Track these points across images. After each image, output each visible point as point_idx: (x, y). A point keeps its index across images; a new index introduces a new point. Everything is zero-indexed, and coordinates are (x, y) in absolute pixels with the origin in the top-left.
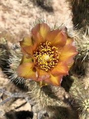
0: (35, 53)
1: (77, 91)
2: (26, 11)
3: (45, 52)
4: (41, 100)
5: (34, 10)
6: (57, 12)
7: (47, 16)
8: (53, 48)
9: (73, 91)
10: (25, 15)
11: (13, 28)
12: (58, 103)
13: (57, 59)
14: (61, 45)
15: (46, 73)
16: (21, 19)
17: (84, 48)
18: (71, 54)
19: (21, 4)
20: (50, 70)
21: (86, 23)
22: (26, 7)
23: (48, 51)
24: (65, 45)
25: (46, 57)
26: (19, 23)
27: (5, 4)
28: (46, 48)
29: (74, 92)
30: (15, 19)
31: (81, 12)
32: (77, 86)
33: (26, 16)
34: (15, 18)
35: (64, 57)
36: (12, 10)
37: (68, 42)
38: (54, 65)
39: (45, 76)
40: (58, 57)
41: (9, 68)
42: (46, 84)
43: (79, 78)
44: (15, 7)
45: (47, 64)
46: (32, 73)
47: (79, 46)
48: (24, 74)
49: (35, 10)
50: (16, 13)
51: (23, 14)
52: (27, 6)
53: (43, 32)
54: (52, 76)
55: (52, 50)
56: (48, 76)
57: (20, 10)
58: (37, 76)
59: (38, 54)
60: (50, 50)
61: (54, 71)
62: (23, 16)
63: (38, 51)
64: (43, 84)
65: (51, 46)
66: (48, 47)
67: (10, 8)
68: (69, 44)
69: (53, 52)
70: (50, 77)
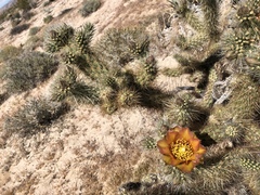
1: (220, 133)
3: (178, 149)
8: (177, 142)
13: (187, 142)
24: (178, 133)
27: (17, 184)
29: (219, 136)
30: (54, 177)
32: (214, 130)
33: (58, 153)
34: (52, 175)
35: (187, 137)
36: (35, 174)
37: (177, 130)
39: (196, 156)
44: (32, 167)
49: (55, 133)
50: (43, 171)
51: (51, 156)
52: (39, 143)
53: (163, 145)
54: (198, 152)
57: (42, 161)
61: (194, 149)
62: (56, 157)
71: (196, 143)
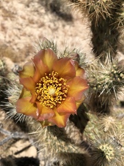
0: (38, 86)
2: (36, 18)
4: (49, 143)
5: (46, 17)
6: (78, 22)
8: (60, 80)
9: (90, 132)
10: (33, 23)
11: (17, 41)
12: (71, 147)
13: (65, 94)
14: (71, 76)
15: (50, 111)
16: (28, 30)
17: (101, 80)
19: (29, 9)
20: (56, 106)
21: (108, 45)
22: (36, 13)
23: (54, 83)
25: (52, 90)
26: (25, 34)
27: (7, 8)
28: (53, 79)
29: (91, 134)
30: (19, 29)
31: (102, 31)
33: (35, 25)
34: (20, 27)
35: (73, 91)
36: (16, 16)
38: (62, 101)
39: (49, 114)
40: (66, 91)
42: (50, 124)
44: (20, 12)
45: (52, 99)
46: (34, 109)
47: (94, 77)
48: (24, 110)
49: (48, 18)
50: (21, 21)
51: (31, 22)
52: (37, 11)
54: (57, 114)
55: (60, 82)
56: (51, 115)
57: (27, 17)
58: (38, 115)
59: (42, 86)
60: (56, 81)
61: (60, 108)
62: (31, 25)
63: (42, 83)
64: (46, 124)
65: (58, 78)
66: (55, 78)
67: (13, 13)
69: (60, 85)
70: (55, 115)
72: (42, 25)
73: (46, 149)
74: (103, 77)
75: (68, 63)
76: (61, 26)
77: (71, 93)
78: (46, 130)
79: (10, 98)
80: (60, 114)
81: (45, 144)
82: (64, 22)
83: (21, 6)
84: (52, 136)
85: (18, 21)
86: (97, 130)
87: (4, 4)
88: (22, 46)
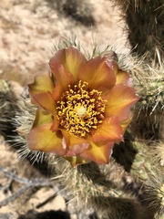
0: (60, 105)
1: (147, 170)
2: (46, 26)
3: (79, 101)
4: (81, 189)
5: (60, 23)
6: (102, 25)
7: (84, 33)
8: (92, 93)
9: (139, 169)
10: (44, 34)
11: (24, 58)
12: (113, 193)
13: (102, 113)
14: (107, 87)
15: (82, 141)
16: (38, 43)
17: (151, 89)
18: (126, 101)
19: (36, 16)
20: (90, 134)
21: (154, 41)
22: (46, 20)
23: (84, 99)
24: (114, 85)
25: (81, 110)
26: (33, 49)
27: (7, 17)
28: (80, 93)
29: (141, 172)
30: (27, 43)
31: (143, 22)
32: (147, 159)
33: (47, 36)
34: (27, 40)
35: (114, 108)
36: (20, 26)
37: (119, 80)
38: (97, 125)
39: (81, 145)
40: (103, 109)
41: (16, 134)
42: (84, 162)
43: (149, 144)
44: (25, 21)
45: (83, 123)
46: (56, 140)
47: (142, 86)
48: (40, 145)
49: (62, 25)
50: (27, 32)
51: (41, 32)
52: (47, 17)
53: (72, 64)
54: (94, 146)
55: (92, 97)
56: (85, 146)
57: (34, 27)
58: (65, 147)
59: (66, 105)
60: (87, 96)
61: (97, 135)
62: (41, 36)
63: (66, 100)
64: (79, 161)
65: (89, 90)
66: (84, 92)
67: (16, 23)
68: (122, 84)
69: (92, 100)
70: (90, 147)
71: (111, 132)
72: (56, 34)
73: (77, 198)
74: (153, 85)
75: (102, 65)
76: (80, 33)
77: (110, 111)
78: (76, 172)
79: (19, 129)
80: (97, 144)
81: (76, 192)
82: (83, 28)
83: (26, 13)
84: (85, 180)
85: (24, 33)
86: (149, 165)
87: (4, 13)
88: (32, 65)
